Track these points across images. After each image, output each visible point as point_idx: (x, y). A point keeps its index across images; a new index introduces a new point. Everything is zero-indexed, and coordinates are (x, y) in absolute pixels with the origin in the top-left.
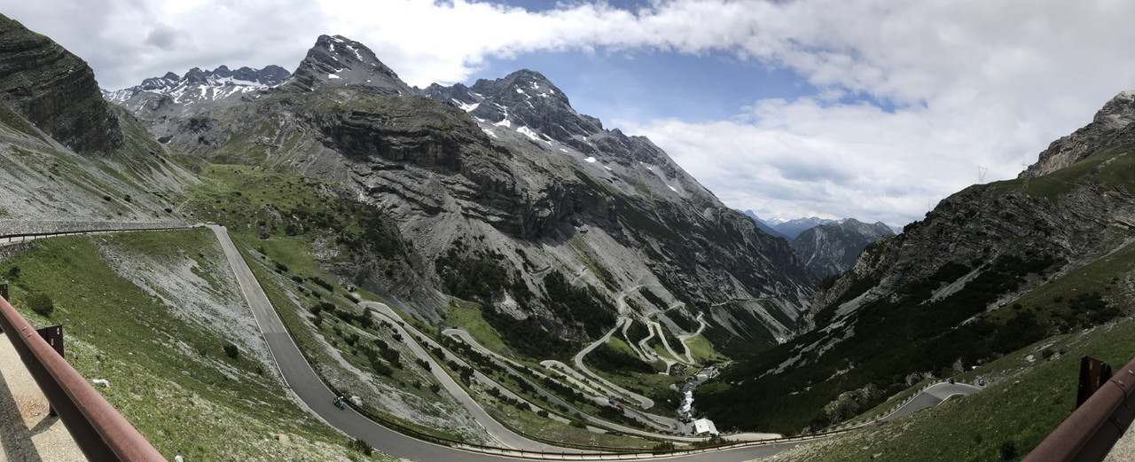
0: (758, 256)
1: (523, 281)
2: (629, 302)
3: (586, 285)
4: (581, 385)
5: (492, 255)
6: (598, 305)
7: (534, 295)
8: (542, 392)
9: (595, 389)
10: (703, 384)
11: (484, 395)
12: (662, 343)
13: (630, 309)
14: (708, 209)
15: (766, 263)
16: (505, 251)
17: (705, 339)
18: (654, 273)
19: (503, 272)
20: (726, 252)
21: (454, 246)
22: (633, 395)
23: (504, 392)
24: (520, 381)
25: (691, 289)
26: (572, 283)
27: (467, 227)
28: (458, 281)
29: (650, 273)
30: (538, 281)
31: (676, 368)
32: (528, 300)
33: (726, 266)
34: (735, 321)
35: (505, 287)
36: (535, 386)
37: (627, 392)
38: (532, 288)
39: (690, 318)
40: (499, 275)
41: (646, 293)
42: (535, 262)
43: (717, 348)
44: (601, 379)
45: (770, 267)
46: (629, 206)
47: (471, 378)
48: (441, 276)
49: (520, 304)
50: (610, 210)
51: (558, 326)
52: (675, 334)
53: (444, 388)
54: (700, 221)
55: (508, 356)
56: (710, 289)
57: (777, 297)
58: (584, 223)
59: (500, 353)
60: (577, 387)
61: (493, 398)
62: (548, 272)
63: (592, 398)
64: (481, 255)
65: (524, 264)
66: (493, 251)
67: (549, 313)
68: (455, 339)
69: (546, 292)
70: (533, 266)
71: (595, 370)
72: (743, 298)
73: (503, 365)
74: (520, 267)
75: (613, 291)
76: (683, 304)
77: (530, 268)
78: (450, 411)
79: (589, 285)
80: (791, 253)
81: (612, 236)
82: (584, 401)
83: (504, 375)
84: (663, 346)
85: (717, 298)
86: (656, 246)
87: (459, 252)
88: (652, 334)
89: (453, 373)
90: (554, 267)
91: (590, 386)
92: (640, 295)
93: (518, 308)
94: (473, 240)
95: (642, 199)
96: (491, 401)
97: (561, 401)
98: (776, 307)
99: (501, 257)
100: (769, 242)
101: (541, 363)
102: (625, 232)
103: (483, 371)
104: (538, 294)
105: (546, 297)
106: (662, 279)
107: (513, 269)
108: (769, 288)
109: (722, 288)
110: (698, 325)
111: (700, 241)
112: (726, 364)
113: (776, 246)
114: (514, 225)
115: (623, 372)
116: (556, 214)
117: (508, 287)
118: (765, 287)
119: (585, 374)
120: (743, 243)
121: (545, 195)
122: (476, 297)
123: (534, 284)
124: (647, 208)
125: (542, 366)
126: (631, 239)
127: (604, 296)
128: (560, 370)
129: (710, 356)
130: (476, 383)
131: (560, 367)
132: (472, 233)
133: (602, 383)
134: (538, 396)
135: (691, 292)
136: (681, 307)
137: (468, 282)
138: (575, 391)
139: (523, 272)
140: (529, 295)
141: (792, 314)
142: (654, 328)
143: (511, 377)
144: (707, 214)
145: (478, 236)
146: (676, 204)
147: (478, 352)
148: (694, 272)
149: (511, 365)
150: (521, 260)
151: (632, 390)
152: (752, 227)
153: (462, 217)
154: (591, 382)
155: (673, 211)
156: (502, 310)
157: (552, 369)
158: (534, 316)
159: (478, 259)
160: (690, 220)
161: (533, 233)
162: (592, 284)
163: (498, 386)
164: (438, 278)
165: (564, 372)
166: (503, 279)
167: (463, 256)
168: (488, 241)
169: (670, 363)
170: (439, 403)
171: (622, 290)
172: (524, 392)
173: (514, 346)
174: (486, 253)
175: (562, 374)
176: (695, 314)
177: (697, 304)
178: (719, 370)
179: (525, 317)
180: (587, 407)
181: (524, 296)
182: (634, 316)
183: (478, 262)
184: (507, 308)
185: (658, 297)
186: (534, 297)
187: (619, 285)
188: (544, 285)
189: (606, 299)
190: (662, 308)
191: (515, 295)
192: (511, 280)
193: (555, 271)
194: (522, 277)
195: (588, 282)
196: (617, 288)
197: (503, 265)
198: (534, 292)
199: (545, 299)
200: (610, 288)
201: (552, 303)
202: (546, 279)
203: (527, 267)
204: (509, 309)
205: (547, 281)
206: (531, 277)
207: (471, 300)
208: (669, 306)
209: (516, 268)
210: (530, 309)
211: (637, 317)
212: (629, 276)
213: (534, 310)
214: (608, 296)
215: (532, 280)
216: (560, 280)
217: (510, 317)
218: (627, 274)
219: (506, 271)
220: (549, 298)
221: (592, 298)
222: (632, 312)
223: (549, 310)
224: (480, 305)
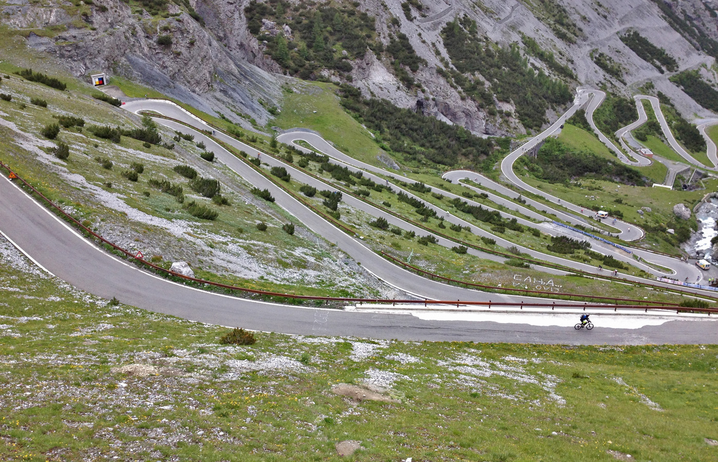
1: (403, 37)
2: (600, 61)
3: (516, 37)
7: (425, 63)
11: (367, 229)
13: (601, 72)
19: (368, 23)
23: (393, 221)
24: (415, 203)
26: (494, 36)
28: (291, 47)
30: (434, 36)
31: (687, 177)
32: (414, 70)
35: (374, 51)
36: (440, 210)
38: (420, 51)
40: (362, 30)
44: (546, 195)
47: (340, 206)
48: (261, 39)
49: (402, 79)
51: (469, 114)
52: (687, 116)
53: (302, 225)
55: (392, 168)
60: (507, 209)
61: (380, 232)
62: (448, 17)
63: (533, 225)
65: (404, 6)
70: (419, 8)
71: (536, 182)
74: (399, 13)
75: (570, 41)
76: (709, 60)
77: (414, 13)
79: (524, 37)
84: (663, 138)
88: (643, 117)
89: (313, 202)
90: (459, 9)
91: (528, 207)
92: (621, 45)
93: (398, 88)
96: (379, 237)
97: (483, 230)
101: (444, 175)
103: (356, 194)
104: (433, 61)
105: (447, 65)
107: (387, 16)
117: (378, 50)
119: (518, 189)
122: (325, 73)
123: (424, 42)
125: (444, 179)
127: (552, 54)
128: (475, 185)
130: (349, 212)
131: (475, 180)
133: (548, 201)
134: (447, 224)
136: (705, 66)
137: (309, 46)
138: (505, 215)
139: (403, 19)
140: (417, 62)
142: (647, 106)
143: (401, 199)
147: (343, 165)
149: (398, 182)
154: (529, 200)
156: (371, 92)
157: (463, 184)
158: (427, 99)
162: (530, 34)
164: (254, 44)
165: (483, 188)
166: (369, 37)
169: (675, 168)
171: (586, 39)
173: (397, 150)
175: (479, 191)
179: (411, 102)
181: (407, 65)
182: (609, 85)
183: (322, 5)
184: (381, 88)
185: (659, 47)
186: (427, 66)
187: (580, 30)
188: (442, 43)
189: (556, 58)
190: (664, 68)
191: (392, 64)
192: (384, 38)
193: (462, 15)
194: (403, 31)
195: (522, 31)
196: (577, 36)
197: (367, 10)
198: (425, 58)
199: (444, 69)
200: (562, 36)
201: (458, 75)
202: (445, 32)
203: (409, 10)
204: (384, 90)
205: (447, 36)
206: (420, 31)
207: (320, 79)
208: (680, 63)
209: (390, 14)
210: (419, 86)
211: (615, 86)
212: (600, 10)
213: (426, 88)
214: (561, 53)
215: (420, 35)
216: (471, 32)
217: (388, 103)
218: (596, 7)
219: (374, 20)
220: (451, 66)
221: (532, 60)
222: (605, 79)
223: (452, 86)
224: (336, 87)
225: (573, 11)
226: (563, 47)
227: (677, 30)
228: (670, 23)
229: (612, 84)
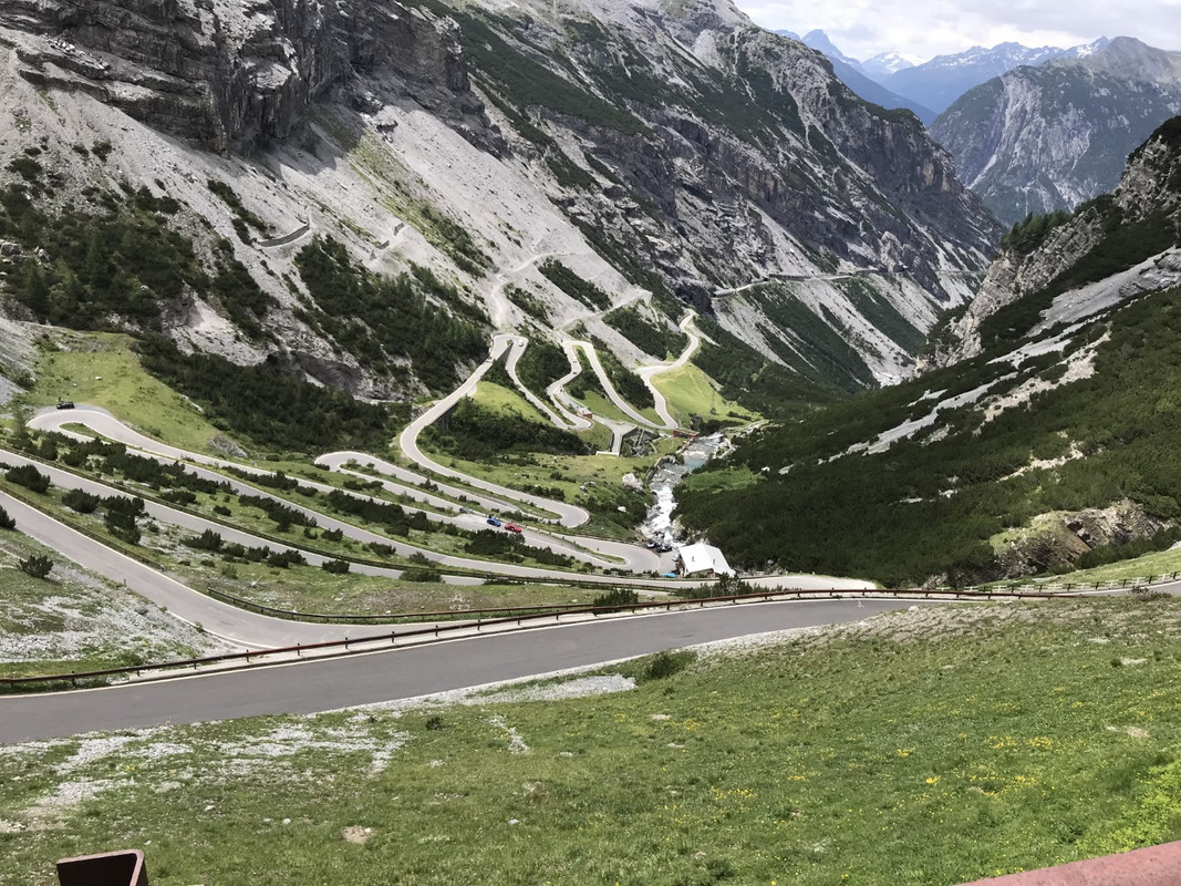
0: (837, 161)
1: (239, 267)
2: (517, 298)
3: (407, 269)
4: (420, 496)
5: (144, 200)
6: (443, 315)
7: (276, 303)
8: (327, 522)
9: (453, 499)
10: (696, 471)
11: (183, 552)
12: (601, 388)
13: (520, 315)
14: (704, 33)
15: (858, 181)
16: (178, 190)
17: (701, 373)
18: (574, 220)
19: (184, 248)
20: (754, 154)
21: (18, 179)
22: (540, 502)
23: (230, 537)
24: (269, 506)
25: (665, 255)
26: (373, 266)
27: (49, 117)
28: (51, 280)
29: (565, 224)
30: (283, 265)
31: (634, 439)
32: (261, 314)
33: (753, 189)
34: (773, 329)
35: (194, 286)
36: (310, 513)
37: (527, 497)
38: (267, 285)
39: (664, 327)
40: (172, 257)
41: (558, 274)
42: (268, 215)
43: (729, 393)
44: (464, 477)
45: (867, 192)
46: (496, 41)
47: (139, 522)
49: (242, 327)
50: (450, 58)
51: (347, 371)
52: (629, 364)
53: (63, 561)
54: (686, 69)
55: (232, 455)
56: (712, 251)
57: (883, 271)
58: (386, 102)
59: (209, 450)
60: (411, 501)
61: (206, 556)
62: (305, 240)
63: (447, 520)
64: (109, 201)
65: (236, 223)
66: (145, 191)
67: (320, 343)
68: (71, 434)
69: (307, 293)
70: (261, 227)
71: (449, 460)
72: (795, 273)
73: (220, 478)
74: (227, 232)
75: (476, 274)
76: (646, 295)
77: (253, 233)
78: (91, 609)
79: (414, 267)
80: (928, 153)
81: (461, 132)
82: (429, 528)
83: (227, 500)
84: (604, 394)
85: (730, 274)
86: (574, 151)
87: (35, 194)
88: (577, 368)
89: (85, 520)
90: (320, 229)
91: (441, 495)
92: (541, 278)
93: (237, 338)
94: (76, 158)
95: (529, 19)
96: (204, 563)
97: (376, 535)
98: (878, 297)
99: (171, 205)
100: (868, 125)
101: (319, 460)
102: (494, 116)
103: (168, 500)
104: (287, 300)
105: (308, 306)
106: (594, 236)
107: (211, 237)
108: (863, 250)
109: (742, 249)
110: (683, 341)
111: (684, 128)
112: (750, 428)
113: (889, 134)
114: (191, 111)
115: (512, 457)
116: (306, 80)
117: (202, 286)
118: (852, 247)
119: (426, 472)
120: (797, 127)
121: (265, 21)
122: (115, 319)
123: (271, 273)
124: (545, 44)
125: (319, 466)
126: (509, 134)
127: (455, 290)
128: (364, 471)
129: (713, 411)
130: (155, 530)
131: (364, 465)
132: (69, 135)
133: (467, 485)
134: (320, 532)
135: (665, 263)
136: (642, 302)
137: (84, 281)
138: (408, 509)
139: (237, 243)
140: (263, 303)
141: (919, 315)
142: (581, 353)
143: (245, 501)
144: (704, 48)
145: (89, 146)
146: (619, 29)
147: (147, 456)
148: (670, 210)
149: (242, 475)
150: (228, 212)
151: (540, 492)
152: (821, 80)
153: (25, 86)
154: (441, 487)
155: (613, 48)
156: (195, 347)
157: (344, 471)
158: (284, 353)
159: (104, 212)
160: (658, 70)
161: (250, 135)
162: (422, 263)
163: (215, 528)
165: (377, 474)
166: (185, 266)
167: (52, 207)
168: (123, 161)
169: (620, 430)
170: (57, 600)
171: (496, 270)
172: (284, 528)
173: (241, 429)
174: (123, 194)
175: (370, 479)
176: (675, 315)
177: (679, 292)
178: (735, 440)
179: (259, 358)
180: (438, 539)
181: (248, 306)
182: (531, 329)
183: (102, 219)
184: (209, 338)
185: (586, 280)
186: (278, 306)
187: (489, 258)
188: (298, 274)
189: (461, 294)
190: (595, 307)
191: (224, 304)
192: (209, 267)
193: (324, 238)
194: (237, 257)
195: (412, 260)
196: (486, 267)
197: (179, 228)
198: (276, 296)
199: (305, 310)
200: (466, 267)
201: (326, 318)
202: (302, 260)
203: (246, 229)
204: (215, 341)
205: (305, 265)
206: (263, 258)
207: (104, 328)
208: (613, 299)
209: (216, 233)
210: (269, 336)
211: (539, 331)
212: (510, 233)
213: (280, 338)
214: (466, 288)
215: (264, 263)
216: (339, 260)
217: (222, 360)
218: (506, 229)
219: (191, 243)
220: (315, 306)
221: (428, 298)
222: (526, 321)
223: (320, 335)
224: (132, 340)
225: (477, 235)
226: (469, 281)
227: (606, 259)
228: (597, 251)
229: (535, 327)
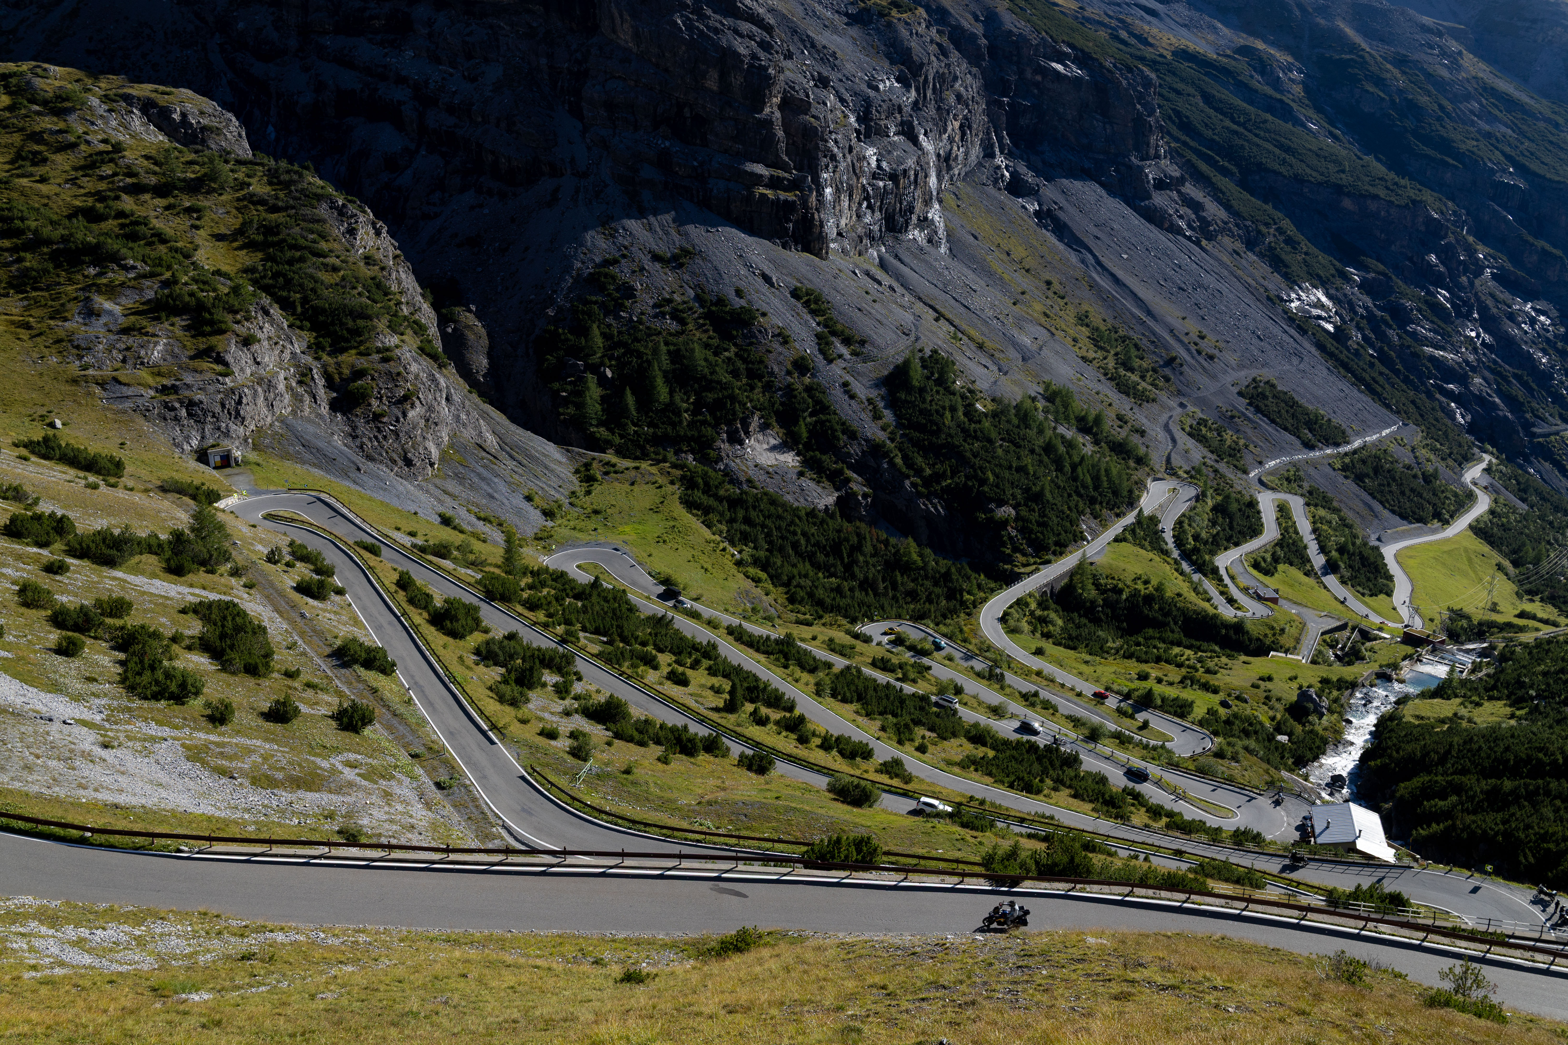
1: (816, 389)
2: (1198, 431)
3: (1037, 390)
5: (719, 310)
6: (1077, 449)
7: (852, 432)
13: (1198, 454)
16: (758, 299)
25: (1451, 374)
26: (986, 387)
30: (870, 386)
38: (846, 411)
39: (1434, 476)
41: (1266, 398)
42: (860, 326)
48: (557, 391)
49: (809, 460)
52: (1361, 530)
62: (899, 355)
64: (680, 314)
65: (819, 337)
66: (721, 301)
69: (892, 422)
70: (847, 341)
74: (809, 348)
75: (1142, 399)
76: (1410, 430)
77: (838, 349)
79: (1046, 386)
88: (1273, 530)
90: (926, 340)
92: (1241, 405)
93: (802, 474)
94: (657, 267)
99: (748, 316)
104: (868, 429)
107: (787, 354)
110: (1467, 499)
123: (853, 397)
127: (1100, 418)
129: (1494, 609)
139: (818, 360)
140: (840, 432)
142: (1283, 510)
150: (814, 322)
162: (1061, 383)
168: (704, 267)
171: (1174, 394)
174: (697, 305)
176: (1459, 461)
179: (827, 500)
182: (1210, 474)
184: (769, 473)
185: (1311, 408)
188: (885, 399)
189: (1110, 424)
192: (781, 388)
193: (927, 352)
194: (817, 378)
195: (1048, 379)
196: (1159, 389)
198: (855, 424)
200: (1124, 388)
202: (894, 381)
203: (830, 344)
204: (776, 476)
206: (847, 378)
208: (1350, 433)
209: (795, 349)
211: (1222, 476)
212: (1203, 345)
214: (1120, 418)
215: (846, 385)
216: (941, 381)
219: (764, 361)
221: (1061, 430)
222: (1204, 463)
226: (1128, 408)
229: (1217, 472)
